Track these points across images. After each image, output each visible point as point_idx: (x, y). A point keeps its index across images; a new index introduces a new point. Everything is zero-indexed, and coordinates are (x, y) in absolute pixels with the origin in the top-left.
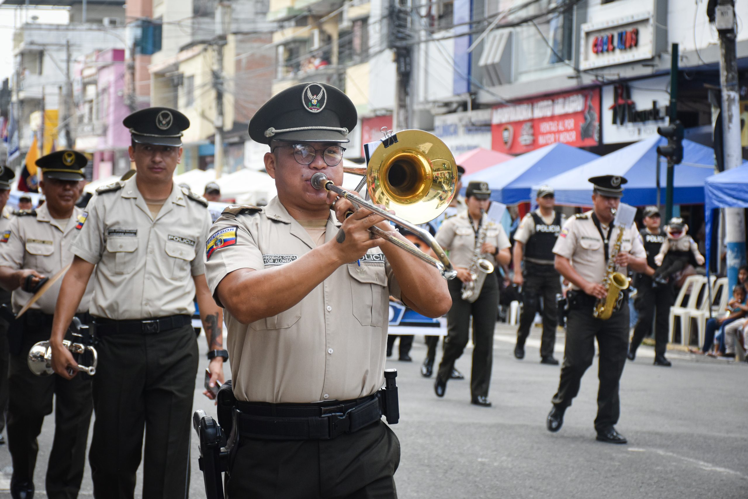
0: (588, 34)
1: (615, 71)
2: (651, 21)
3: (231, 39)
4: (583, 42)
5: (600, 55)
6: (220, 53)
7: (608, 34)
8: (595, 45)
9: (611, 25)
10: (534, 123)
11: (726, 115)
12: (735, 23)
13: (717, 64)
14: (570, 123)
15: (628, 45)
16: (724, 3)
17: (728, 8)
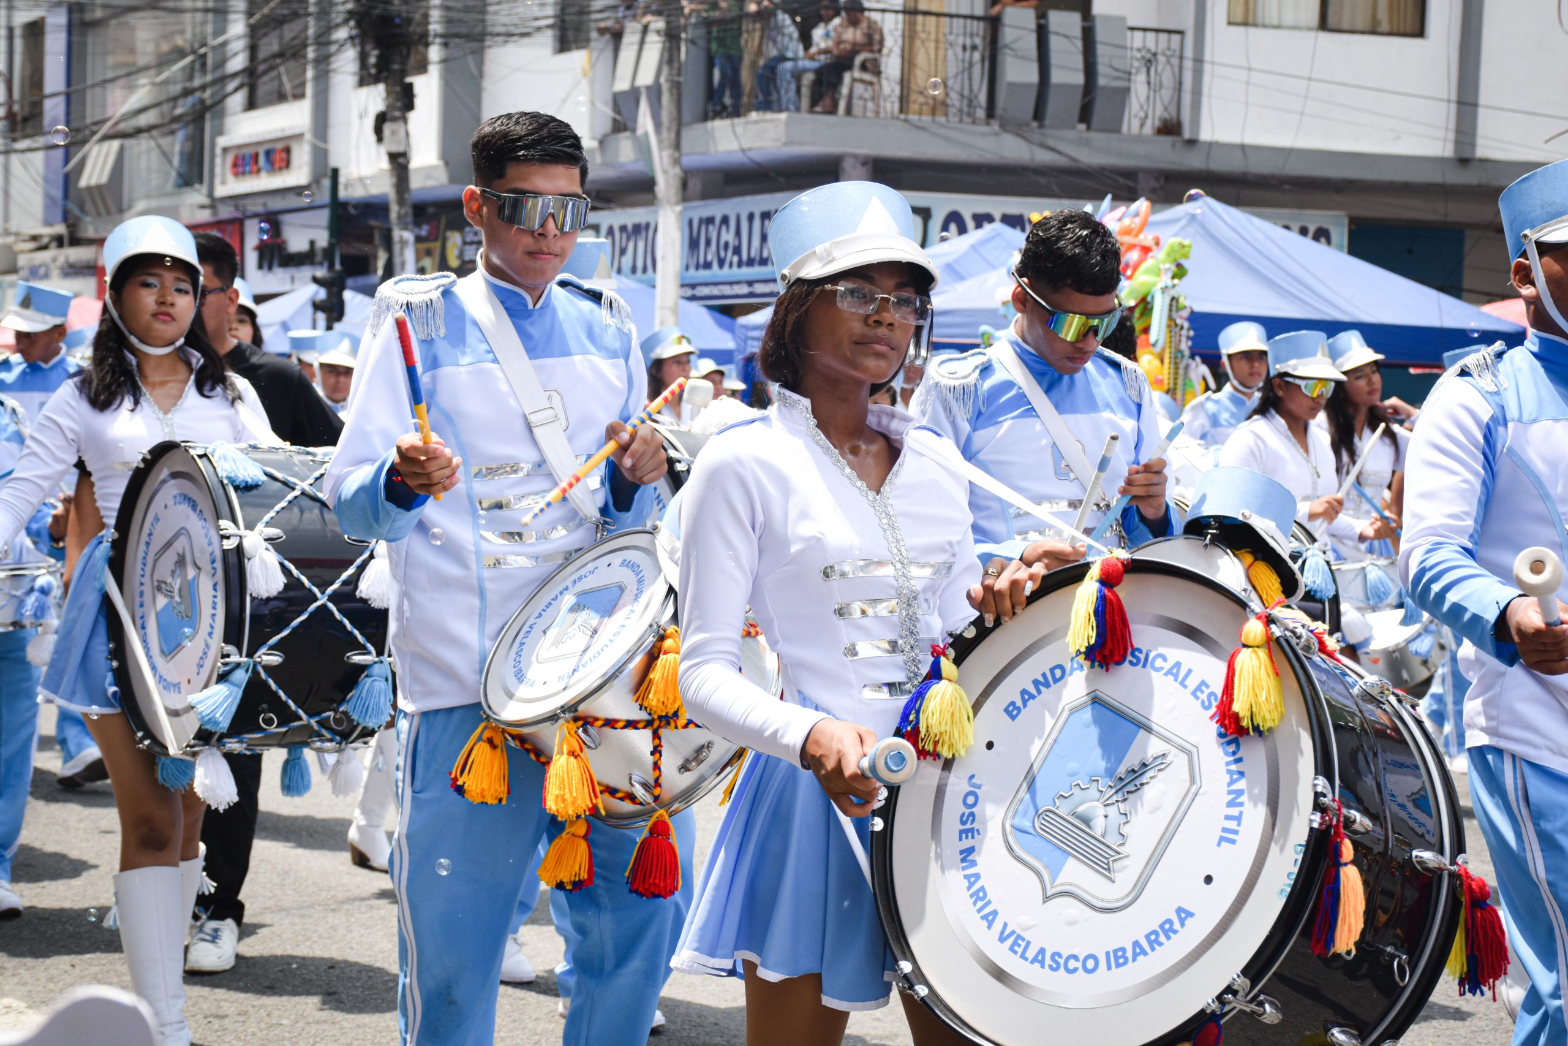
0: (225, 150)
1: (260, 201)
2: (308, 137)
4: (218, 161)
5: (241, 178)
7: (250, 151)
8: (235, 165)
9: (255, 139)
11: (397, 261)
12: (408, 144)
13: (385, 196)
15: (277, 166)
16: (394, 119)
17: (399, 126)
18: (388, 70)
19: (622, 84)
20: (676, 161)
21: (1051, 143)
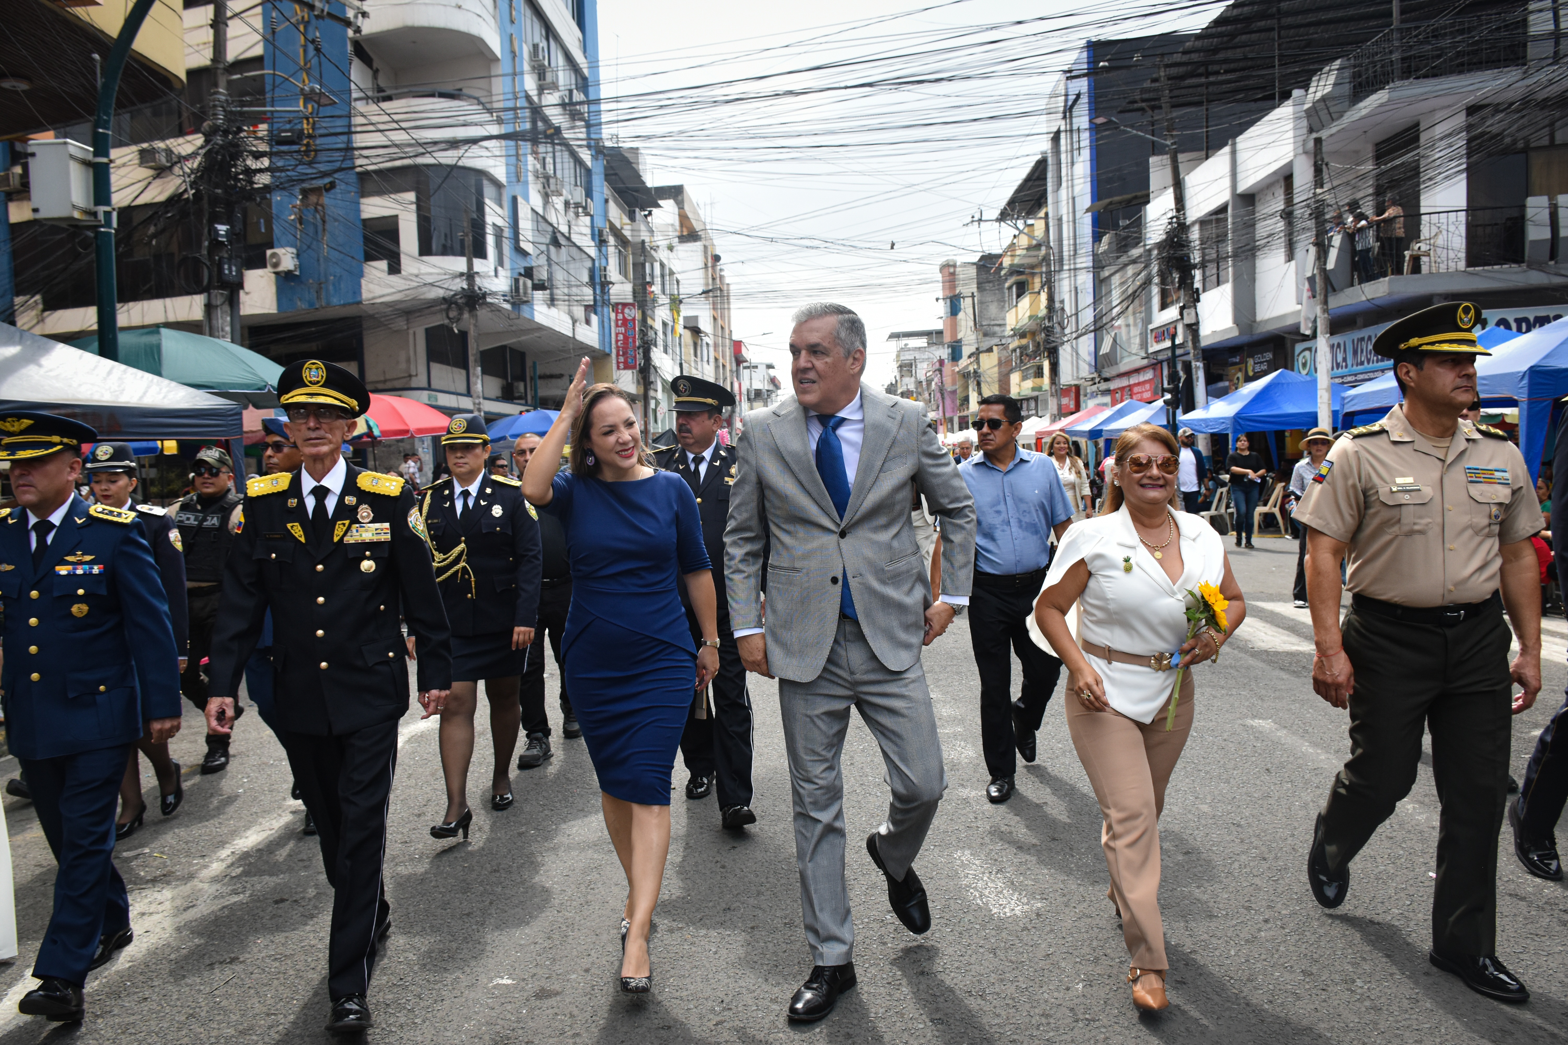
0: (1152, 330)
1: (1164, 353)
3: (995, 348)
4: (1150, 336)
5: (1158, 343)
6: (978, 359)
7: (1161, 330)
8: (1155, 338)
9: (1163, 324)
10: (1130, 387)
11: (1194, 377)
14: (1147, 386)
15: (1171, 336)
16: (1189, 307)
17: (1192, 311)
18: (1185, 283)
19: (1309, 274)
20: (1326, 311)
21: (1563, 272)
